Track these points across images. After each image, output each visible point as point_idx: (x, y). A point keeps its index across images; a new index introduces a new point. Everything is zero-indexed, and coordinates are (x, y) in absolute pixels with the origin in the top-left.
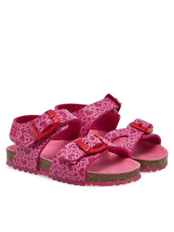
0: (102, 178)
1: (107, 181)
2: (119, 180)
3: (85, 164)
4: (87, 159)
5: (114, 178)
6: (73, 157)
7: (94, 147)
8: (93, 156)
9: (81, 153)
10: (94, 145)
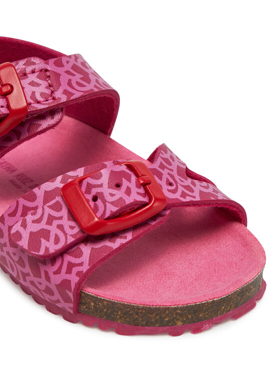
0: (126, 314)
1: (143, 325)
2: (184, 322)
3: (75, 270)
4: (86, 250)
5: (165, 317)
6: (43, 241)
7: (114, 217)
8: (108, 243)
9: (72, 232)
10: (115, 209)
